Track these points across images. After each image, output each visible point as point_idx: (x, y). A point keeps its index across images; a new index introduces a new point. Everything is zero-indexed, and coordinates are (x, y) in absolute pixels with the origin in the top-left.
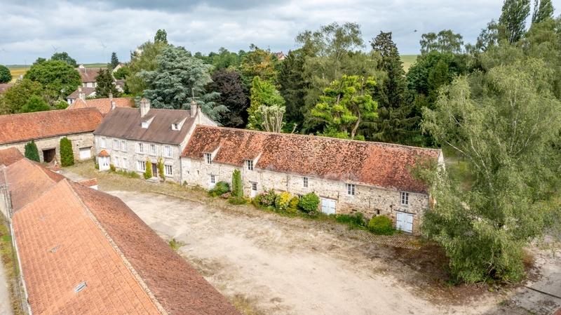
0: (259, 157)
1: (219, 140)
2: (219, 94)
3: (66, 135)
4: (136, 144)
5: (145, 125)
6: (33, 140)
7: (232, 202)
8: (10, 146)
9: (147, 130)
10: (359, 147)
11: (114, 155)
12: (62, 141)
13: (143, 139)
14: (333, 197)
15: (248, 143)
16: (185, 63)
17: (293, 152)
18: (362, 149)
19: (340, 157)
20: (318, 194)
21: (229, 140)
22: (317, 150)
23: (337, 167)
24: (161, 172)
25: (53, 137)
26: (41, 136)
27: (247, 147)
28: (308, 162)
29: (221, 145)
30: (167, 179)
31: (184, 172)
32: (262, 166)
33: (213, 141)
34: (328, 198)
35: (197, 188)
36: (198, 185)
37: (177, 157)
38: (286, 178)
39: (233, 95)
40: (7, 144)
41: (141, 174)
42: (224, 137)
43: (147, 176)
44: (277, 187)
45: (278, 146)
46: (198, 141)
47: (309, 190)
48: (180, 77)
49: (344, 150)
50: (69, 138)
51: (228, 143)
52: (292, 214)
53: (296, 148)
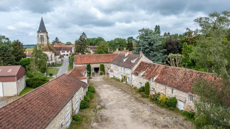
0: (157, 76)
1: (146, 68)
2: (166, 50)
3: (104, 63)
4: (120, 67)
5: (124, 60)
6: (90, 64)
7: (143, 96)
8: (83, 65)
9: (125, 62)
10: (201, 75)
11: (115, 72)
12: (101, 65)
13: (122, 66)
14: (183, 101)
15: (156, 70)
16: (151, 36)
17: (171, 75)
18: (202, 77)
19: (190, 80)
20: (177, 98)
21: (150, 68)
22: (181, 75)
23: (187, 85)
24: (126, 80)
25: (99, 63)
26: (94, 62)
27: (155, 72)
28: (176, 81)
29: (146, 70)
30: (128, 83)
31: (132, 81)
32: (157, 81)
33: (144, 68)
34: (181, 101)
35: (135, 88)
36: (136, 87)
37: (131, 74)
38: (165, 88)
39: (172, 51)
40: (82, 64)
41: (121, 80)
42: (148, 67)
43: (122, 81)
44: (161, 92)
45: (166, 72)
46: (139, 68)
47: (173, 96)
48: (148, 42)
49: (194, 77)
50: (104, 64)
51: (149, 69)
52: (163, 106)
53: (173, 73)
